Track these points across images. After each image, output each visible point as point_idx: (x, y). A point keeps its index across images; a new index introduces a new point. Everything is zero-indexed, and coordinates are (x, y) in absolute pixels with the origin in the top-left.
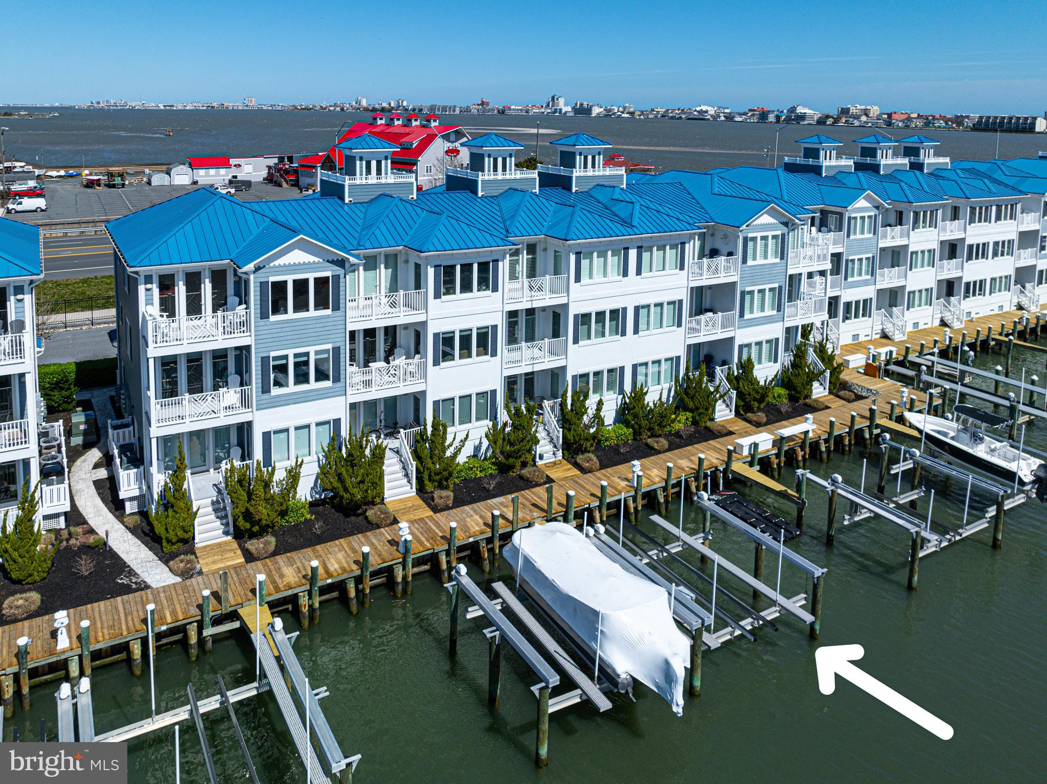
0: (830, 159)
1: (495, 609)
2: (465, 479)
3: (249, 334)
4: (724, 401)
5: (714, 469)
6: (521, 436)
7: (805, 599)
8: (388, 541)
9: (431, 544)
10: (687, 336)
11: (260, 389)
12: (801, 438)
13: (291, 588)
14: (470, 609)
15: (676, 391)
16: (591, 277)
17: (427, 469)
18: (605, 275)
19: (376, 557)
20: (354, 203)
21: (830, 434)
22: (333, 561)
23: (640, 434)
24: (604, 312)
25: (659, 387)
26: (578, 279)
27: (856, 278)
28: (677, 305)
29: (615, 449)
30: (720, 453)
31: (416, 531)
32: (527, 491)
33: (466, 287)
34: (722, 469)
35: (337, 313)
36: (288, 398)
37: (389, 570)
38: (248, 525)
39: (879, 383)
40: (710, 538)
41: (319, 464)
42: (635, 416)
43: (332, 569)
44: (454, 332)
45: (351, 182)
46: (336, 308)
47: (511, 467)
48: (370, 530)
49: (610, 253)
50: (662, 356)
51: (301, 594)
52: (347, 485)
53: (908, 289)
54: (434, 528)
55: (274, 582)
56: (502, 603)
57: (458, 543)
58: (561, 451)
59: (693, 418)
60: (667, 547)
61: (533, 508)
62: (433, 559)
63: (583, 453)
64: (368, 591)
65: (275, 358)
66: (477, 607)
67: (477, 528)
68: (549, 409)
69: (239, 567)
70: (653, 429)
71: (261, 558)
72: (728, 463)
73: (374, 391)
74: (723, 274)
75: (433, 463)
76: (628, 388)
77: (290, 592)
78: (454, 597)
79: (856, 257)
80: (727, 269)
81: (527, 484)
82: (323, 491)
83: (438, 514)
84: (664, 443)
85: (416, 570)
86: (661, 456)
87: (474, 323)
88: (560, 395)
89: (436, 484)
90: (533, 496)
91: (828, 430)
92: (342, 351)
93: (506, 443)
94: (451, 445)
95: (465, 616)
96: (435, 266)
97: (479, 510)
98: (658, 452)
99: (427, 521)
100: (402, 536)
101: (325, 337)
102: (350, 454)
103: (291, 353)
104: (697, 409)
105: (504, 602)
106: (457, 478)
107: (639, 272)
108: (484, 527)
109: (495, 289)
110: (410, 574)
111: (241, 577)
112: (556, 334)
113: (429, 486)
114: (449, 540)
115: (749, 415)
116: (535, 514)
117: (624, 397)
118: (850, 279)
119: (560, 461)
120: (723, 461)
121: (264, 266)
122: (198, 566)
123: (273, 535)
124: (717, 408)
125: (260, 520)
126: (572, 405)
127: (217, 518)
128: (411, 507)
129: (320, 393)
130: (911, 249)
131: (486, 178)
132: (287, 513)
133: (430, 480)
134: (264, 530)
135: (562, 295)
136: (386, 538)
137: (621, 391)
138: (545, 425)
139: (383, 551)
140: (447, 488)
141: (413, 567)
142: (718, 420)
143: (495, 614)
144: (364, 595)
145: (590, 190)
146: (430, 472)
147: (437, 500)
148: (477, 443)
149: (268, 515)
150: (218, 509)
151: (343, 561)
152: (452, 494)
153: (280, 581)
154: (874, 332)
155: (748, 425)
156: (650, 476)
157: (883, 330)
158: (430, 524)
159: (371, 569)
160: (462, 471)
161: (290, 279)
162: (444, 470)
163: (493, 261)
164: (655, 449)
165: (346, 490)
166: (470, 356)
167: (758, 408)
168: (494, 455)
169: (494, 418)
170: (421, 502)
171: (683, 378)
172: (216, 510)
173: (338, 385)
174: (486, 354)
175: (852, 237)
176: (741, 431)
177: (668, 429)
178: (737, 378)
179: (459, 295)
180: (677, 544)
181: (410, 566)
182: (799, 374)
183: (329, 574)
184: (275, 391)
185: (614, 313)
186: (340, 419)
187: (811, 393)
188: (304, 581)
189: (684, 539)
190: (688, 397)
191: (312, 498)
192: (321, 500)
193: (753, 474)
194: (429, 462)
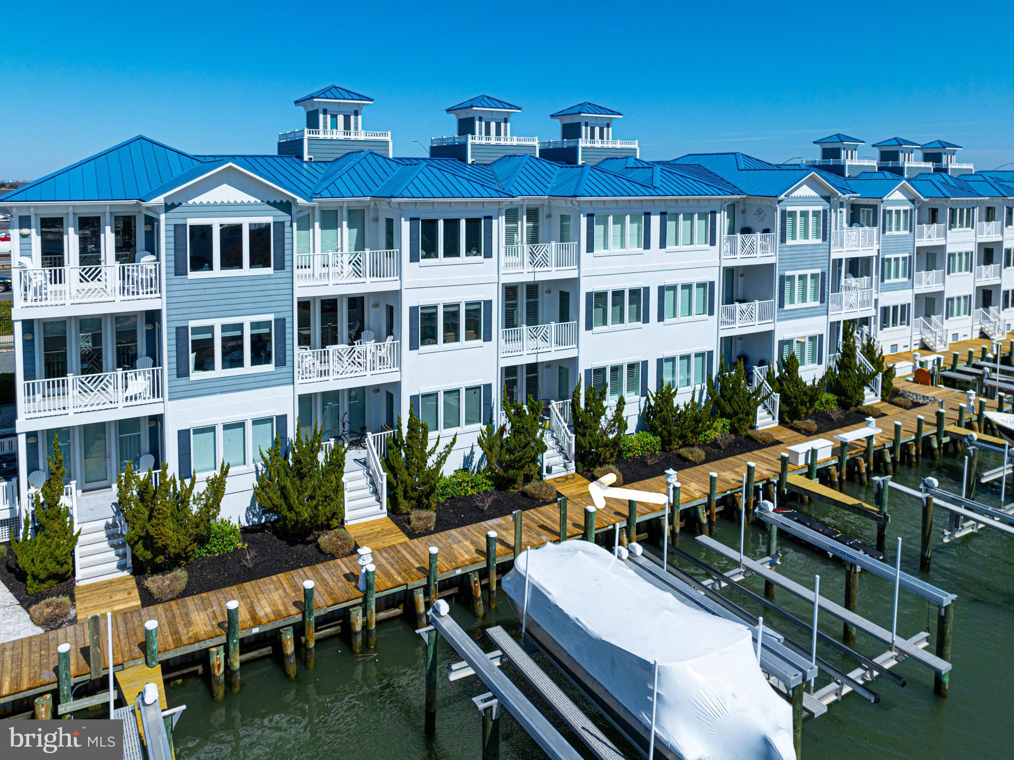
0: (852, 158)
1: (491, 666)
2: (453, 497)
3: (158, 295)
4: (765, 407)
5: (765, 482)
6: (523, 440)
7: (927, 639)
8: (345, 576)
9: (403, 578)
10: (721, 327)
11: (175, 372)
12: (862, 447)
13: (199, 641)
14: (454, 667)
15: (709, 393)
16: (606, 247)
17: (402, 482)
18: (623, 245)
19: (326, 597)
20: (314, 162)
21: (895, 441)
22: (264, 602)
23: (670, 443)
24: (623, 292)
25: (690, 388)
26: (590, 248)
27: (893, 280)
28: (707, 287)
29: (642, 460)
30: (769, 464)
31: (384, 562)
32: (532, 510)
33: (452, 250)
34: (776, 482)
35: (280, 273)
36: (213, 384)
37: (344, 616)
38: (149, 555)
39: (934, 391)
40: (779, 563)
41: (257, 476)
42: (664, 421)
43: (261, 613)
44: (436, 307)
45: (311, 135)
46: (280, 266)
47: (512, 481)
48: (322, 562)
49: (628, 218)
50: (692, 350)
51: (214, 650)
52: (292, 501)
53: (946, 296)
54: (408, 557)
55: (175, 633)
56: (502, 657)
57: (440, 577)
58: (573, 463)
59: (731, 424)
60: (726, 574)
61: (541, 530)
62: (406, 599)
63: (601, 465)
64: (312, 645)
65: (196, 330)
66: (464, 664)
67: (467, 557)
68: (557, 411)
69: (131, 613)
70: (685, 436)
71: (164, 599)
72: (782, 476)
73: (331, 380)
74: (759, 254)
75: (409, 475)
76: (652, 386)
77: (196, 647)
78: (431, 648)
79: (892, 256)
80: (763, 247)
81: (532, 501)
82: (264, 513)
83: (415, 540)
84: (700, 453)
85: (383, 615)
86: (697, 468)
87: (462, 297)
88: (570, 394)
89: (414, 502)
90: (540, 516)
91: (893, 438)
92: (288, 325)
93: (504, 451)
94: (432, 452)
95: (447, 677)
96: (411, 219)
97: (469, 534)
98: (693, 464)
99: (400, 548)
100: (362, 566)
101: (264, 305)
102: (297, 461)
103: (217, 323)
104: (736, 413)
105: (504, 655)
106: (442, 495)
107: (663, 245)
108: (476, 555)
109: (488, 255)
110: (374, 619)
111: (130, 626)
112: (564, 316)
113: (404, 505)
114: (427, 572)
115: (796, 422)
116: (544, 538)
117: (648, 399)
118: (887, 281)
119: (573, 475)
120: (776, 472)
121: (180, 204)
122: (73, 612)
123: (187, 569)
124: (759, 415)
125: (165, 547)
126: (586, 405)
127: (111, 546)
128: (379, 532)
129: (258, 379)
130: (949, 250)
131: (477, 141)
132: (209, 539)
133: (405, 497)
134: (173, 562)
135: (572, 267)
136: (342, 571)
137: (645, 392)
138: (553, 431)
139: (336, 588)
140: (428, 507)
141: (377, 611)
142: (760, 429)
143: (490, 672)
144: (308, 650)
145: (599, 163)
146: (406, 486)
147: (414, 522)
148: (468, 452)
149: (178, 540)
150: (113, 535)
151: (279, 602)
152: (434, 514)
153: (185, 631)
154: (913, 343)
155: (797, 434)
156: (688, 490)
157: (922, 340)
158: (404, 552)
159: (316, 613)
160: (447, 486)
161: (216, 223)
162: (424, 484)
163: (486, 218)
164: (689, 461)
165: (290, 508)
166: (457, 339)
167: (806, 413)
168: (490, 468)
169: (489, 421)
170: (393, 526)
171: (717, 378)
172: (109, 537)
173: (283, 369)
174: (478, 337)
175: (888, 233)
176: (789, 440)
177: (702, 438)
178: (780, 380)
179: (441, 259)
180: (737, 570)
181: (373, 608)
182: (849, 376)
183: (256, 620)
184: (196, 376)
185: (634, 293)
186: (286, 416)
187: (863, 398)
188: (218, 631)
189: (746, 564)
190: (725, 400)
191: (248, 522)
192: (260, 524)
193: (814, 486)
194: (404, 475)
